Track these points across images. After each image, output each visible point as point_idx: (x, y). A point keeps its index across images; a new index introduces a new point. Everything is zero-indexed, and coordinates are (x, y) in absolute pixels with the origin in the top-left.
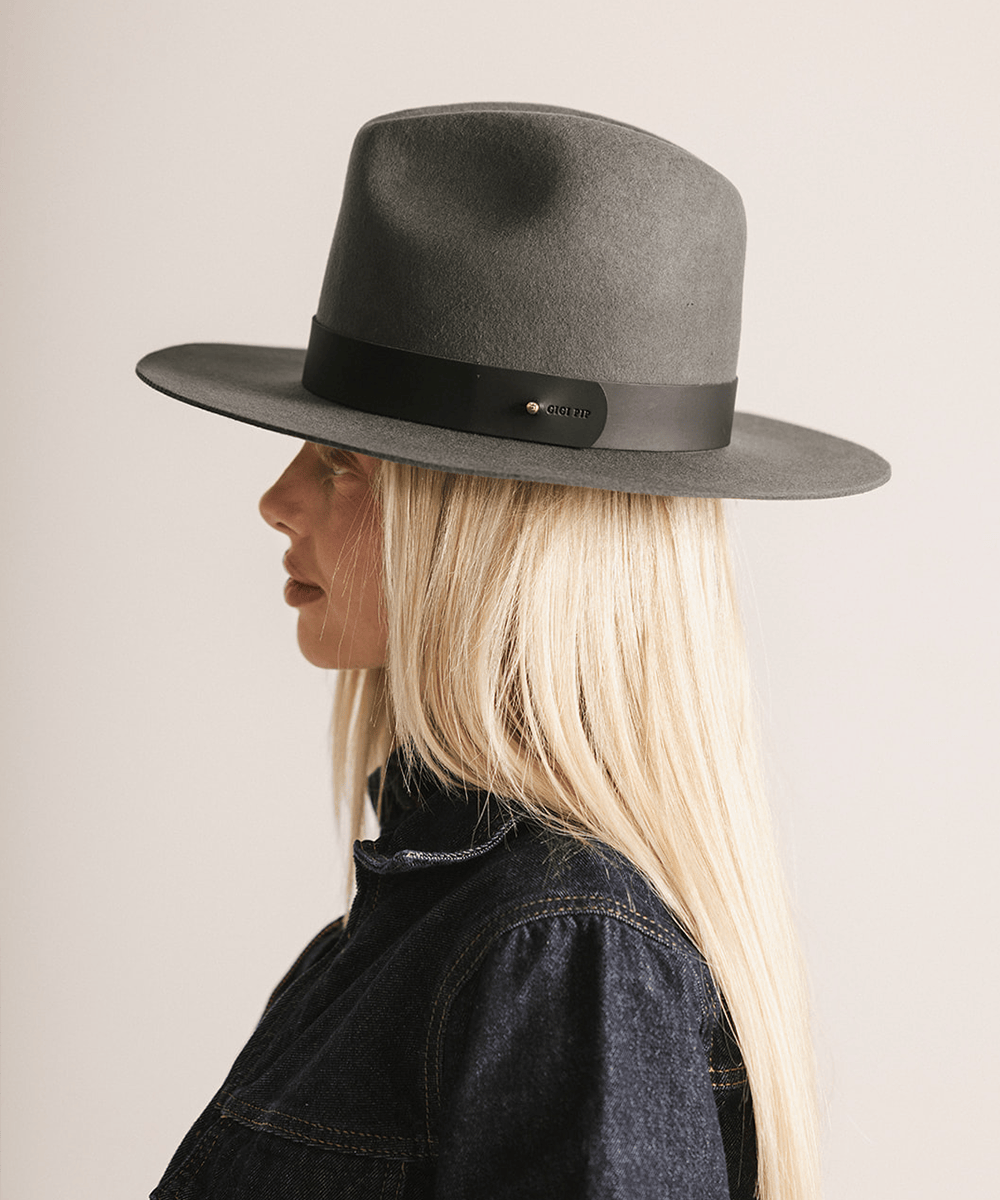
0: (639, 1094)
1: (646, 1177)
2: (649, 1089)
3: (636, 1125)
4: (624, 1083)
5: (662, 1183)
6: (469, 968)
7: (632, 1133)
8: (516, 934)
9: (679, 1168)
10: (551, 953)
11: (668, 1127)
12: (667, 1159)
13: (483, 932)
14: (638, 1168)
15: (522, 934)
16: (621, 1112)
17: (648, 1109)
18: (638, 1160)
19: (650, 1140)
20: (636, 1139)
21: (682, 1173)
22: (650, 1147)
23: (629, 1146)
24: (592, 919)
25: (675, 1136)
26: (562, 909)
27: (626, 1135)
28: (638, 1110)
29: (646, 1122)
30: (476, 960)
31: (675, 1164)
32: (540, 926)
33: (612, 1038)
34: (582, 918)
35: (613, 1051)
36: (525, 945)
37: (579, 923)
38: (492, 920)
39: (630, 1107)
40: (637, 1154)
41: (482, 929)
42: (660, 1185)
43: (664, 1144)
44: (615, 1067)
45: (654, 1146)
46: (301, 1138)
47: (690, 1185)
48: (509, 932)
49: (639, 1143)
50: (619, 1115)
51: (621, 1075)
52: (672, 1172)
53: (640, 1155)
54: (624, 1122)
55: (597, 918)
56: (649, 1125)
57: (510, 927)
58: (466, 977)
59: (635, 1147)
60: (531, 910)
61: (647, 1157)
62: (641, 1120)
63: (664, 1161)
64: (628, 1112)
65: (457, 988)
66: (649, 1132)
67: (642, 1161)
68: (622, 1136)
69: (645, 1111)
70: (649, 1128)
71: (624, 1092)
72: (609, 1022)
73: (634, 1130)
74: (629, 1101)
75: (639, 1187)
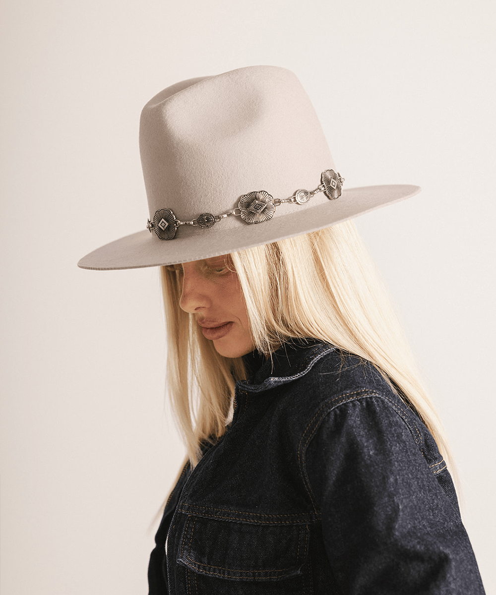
0: (413, 471)
1: (420, 509)
2: (417, 468)
3: (413, 486)
4: (404, 468)
5: (428, 510)
6: (311, 433)
7: (412, 490)
8: (333, 413)
9: (436, 501)
10: (351, 416)
11: (428, 483)
12: (429, 498)
13: (316, 416)
14: (416, 506)
15: (335, 413)
16: (405, 482)
17: (418, 477)
18: (415, 502)
19: (420, 491)
20: (414, 493)
21: (437, 503)
22: (421, 495)
23: (411, 497)
24: (366, 400)
25: (432, 487)
26: (351, 398)
27: (409, 492)
28: (413, 479)
29: (418, 483)
30: (315, 429)
31: (433, 500)
32: (343, 406)
33: (393, 449)
34: (361, 400)
35: (395, 455)
36: (338, 417)
37: (361, 403)
38: (319, 409)
39: (409, 478)
40: (415, 500)
41: (315, 414)
42: (427, 511)
43: (427, 491)
44: (398, 462)
45: (422, 494)
46: (258, 522)
47: (442, 508)
48: (330, 413)
49: (415, 494)
50: (405, 484)
51: (402, 465)
52: (433, 504)
53: (416, 500)
54: (408, 486)
55: (369, 399)
56: (420, 484)
57: (329, 411)
58: (311, 438)
59: (414, 497)
60: (337, 401)
61: (419, 500)
62: (416, 483)
63: (428, 499)
64: (409, 481)
65: (307, 444)
66: (420, 488)
67: (417, 502)
68: (408, 493)
69: (417, 478)
70: (419, 486)
71: (405, 472)
72: (389, 443)
73: (412, 489)
74: (408, 475)
75: (417, 515)
